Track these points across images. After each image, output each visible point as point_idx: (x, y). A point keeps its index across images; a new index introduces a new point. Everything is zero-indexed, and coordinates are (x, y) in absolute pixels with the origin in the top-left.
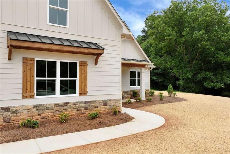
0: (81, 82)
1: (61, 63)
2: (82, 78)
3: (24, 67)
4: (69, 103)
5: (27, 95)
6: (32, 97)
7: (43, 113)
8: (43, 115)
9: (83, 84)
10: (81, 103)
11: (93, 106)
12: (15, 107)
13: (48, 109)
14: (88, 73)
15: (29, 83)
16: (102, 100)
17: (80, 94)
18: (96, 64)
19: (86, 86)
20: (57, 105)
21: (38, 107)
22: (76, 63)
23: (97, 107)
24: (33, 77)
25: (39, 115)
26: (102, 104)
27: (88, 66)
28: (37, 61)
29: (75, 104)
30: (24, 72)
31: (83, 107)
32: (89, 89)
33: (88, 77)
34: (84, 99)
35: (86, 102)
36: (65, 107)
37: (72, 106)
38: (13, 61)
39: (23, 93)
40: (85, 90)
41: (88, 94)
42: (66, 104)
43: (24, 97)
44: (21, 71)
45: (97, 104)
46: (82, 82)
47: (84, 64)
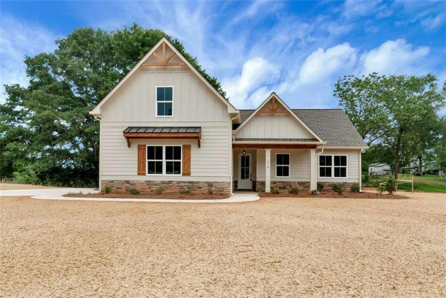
0: (184, 164)
1: (166, 147)
2: (185, 160)
3: (138, 151)
4: (173, 181)
5: (140, 172)
6: (144, 174)
7: (152, 187)
8: (152, 189)
9: (186, 165)
10: (184, 182)
11: (196, 186)
12: (133, 181)
13: (155, 185)
14: (192, 156)
15: (142, 164)
16: (206, 182)
17: (184, 175)
18: (199, 147)
19: (189, 167)
20: (163, 182)
21: (148, 182)
22: (180, 147)
23: (201, 188)
24: (145, 159)
25: (150, 188)
26: (207, 185)
27: (191, 149)
28: (148, 147)
29: (178, 182)
30: (138, 155)
31: (187, 186)
32: (192, 170)
33: (192, 159)
34: (187, 179)
35: (189, 182)
36: (170, 185)
37: (176, 184)
38: (131, 148)
39: (138, 171)
40: (188, 170)
41: (191, 175)
42: (170, 182)
43: (139, 174)
44: (137, 155)
45: (200, 185)
46: (186, 164)
47: (187, 148)
